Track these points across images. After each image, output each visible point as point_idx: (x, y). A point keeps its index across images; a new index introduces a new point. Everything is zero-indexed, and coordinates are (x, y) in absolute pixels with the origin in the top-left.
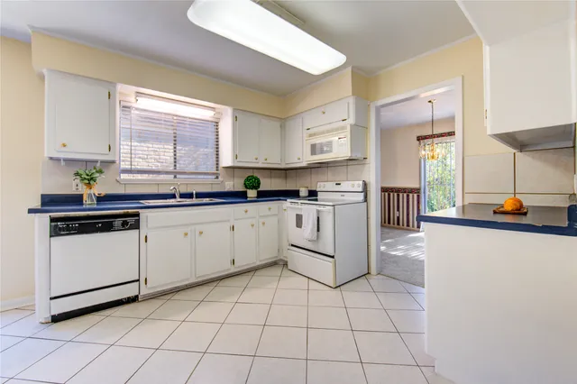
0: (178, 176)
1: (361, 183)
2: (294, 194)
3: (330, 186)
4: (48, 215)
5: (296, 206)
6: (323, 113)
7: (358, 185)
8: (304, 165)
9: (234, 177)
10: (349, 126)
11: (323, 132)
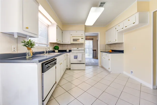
2: (65, 51)
5: (74, 54)
6: (77, 32)
7: (83, 49)
8: (70, 43)
9: (51, 46)
10: (84, 36)
11: (77, 37)
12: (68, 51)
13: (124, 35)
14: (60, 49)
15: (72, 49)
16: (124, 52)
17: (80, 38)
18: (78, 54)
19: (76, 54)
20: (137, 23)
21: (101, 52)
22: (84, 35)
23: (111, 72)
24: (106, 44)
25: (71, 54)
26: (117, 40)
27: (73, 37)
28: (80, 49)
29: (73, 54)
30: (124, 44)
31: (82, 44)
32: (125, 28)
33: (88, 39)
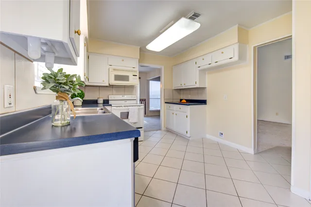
5: (121, 108)
6: (123, 60)
7: (134, 97)
8: (107, 85)
11: (123, 70)
12: (101, 101)
13: (207, 76)
15: (110, 97)
16: (207, 103)
17: (130, 75)
18: (129, 107)
19: (124, 109)
20: (236, 58)
21: (166, 103)
22: (137, 69)
23: (190, 139)
25: (114, 109)
26: (198, 83)
27: (114, 70)
29: (118, 108)
30: (207, 89)
31: (131, 88)
32: (214, 64)
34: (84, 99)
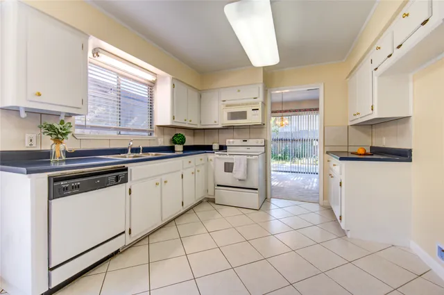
0: (122, 132)
1: (263, 140)
2: (208, 148)
3: (238, 142)
4: (46, 175)
5: (225, 157)
6: (239, 91)
7: (261, 142)
9: (164, 134)
10: (260, 103)
11: (239, 105)
12: (216, 146)
14: (190, 141)
15: (229, 142)
16: (413, 157)
17: (248, 110)
20: (436, 18)
21: (327, 153)
22: (260, 99)
24: (350, 124)
27: (227, 106)
28: (251, 142)
29: (221, 156)
31: (258, 128)
32: (397, 54)
33: (305, 110)
34: (185, 145)
